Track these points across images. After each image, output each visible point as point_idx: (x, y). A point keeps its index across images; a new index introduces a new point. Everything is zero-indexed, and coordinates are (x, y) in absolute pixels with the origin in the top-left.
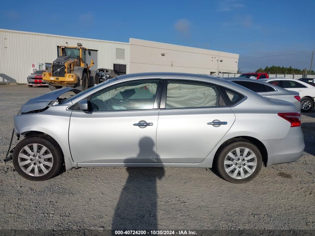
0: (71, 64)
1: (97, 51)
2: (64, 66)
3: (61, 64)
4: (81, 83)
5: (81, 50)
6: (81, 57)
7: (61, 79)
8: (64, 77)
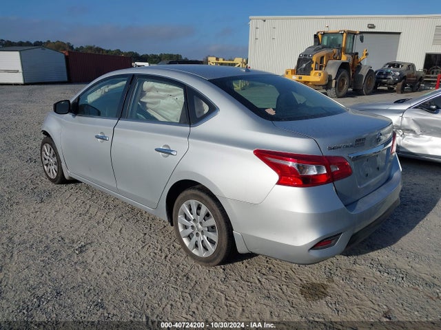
0: (322, 58)
1: (400, 33)
2: (311, 60)
3: (307, 57)
4: (333, 85)
5: (345, 34)
6: (343, 46)
7: (305, 78)
8: (310, 75)
